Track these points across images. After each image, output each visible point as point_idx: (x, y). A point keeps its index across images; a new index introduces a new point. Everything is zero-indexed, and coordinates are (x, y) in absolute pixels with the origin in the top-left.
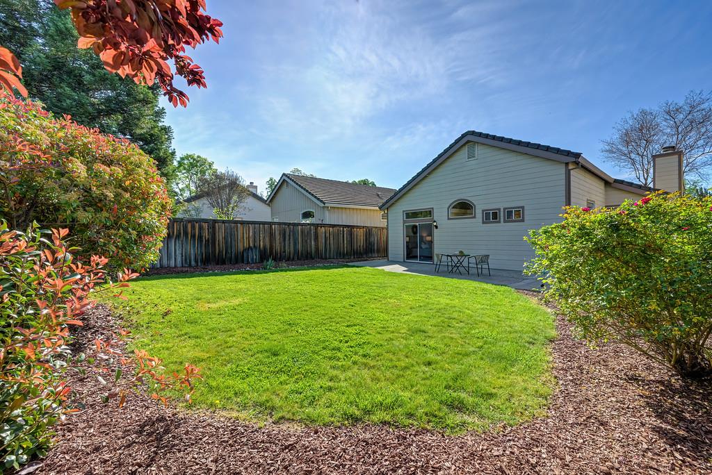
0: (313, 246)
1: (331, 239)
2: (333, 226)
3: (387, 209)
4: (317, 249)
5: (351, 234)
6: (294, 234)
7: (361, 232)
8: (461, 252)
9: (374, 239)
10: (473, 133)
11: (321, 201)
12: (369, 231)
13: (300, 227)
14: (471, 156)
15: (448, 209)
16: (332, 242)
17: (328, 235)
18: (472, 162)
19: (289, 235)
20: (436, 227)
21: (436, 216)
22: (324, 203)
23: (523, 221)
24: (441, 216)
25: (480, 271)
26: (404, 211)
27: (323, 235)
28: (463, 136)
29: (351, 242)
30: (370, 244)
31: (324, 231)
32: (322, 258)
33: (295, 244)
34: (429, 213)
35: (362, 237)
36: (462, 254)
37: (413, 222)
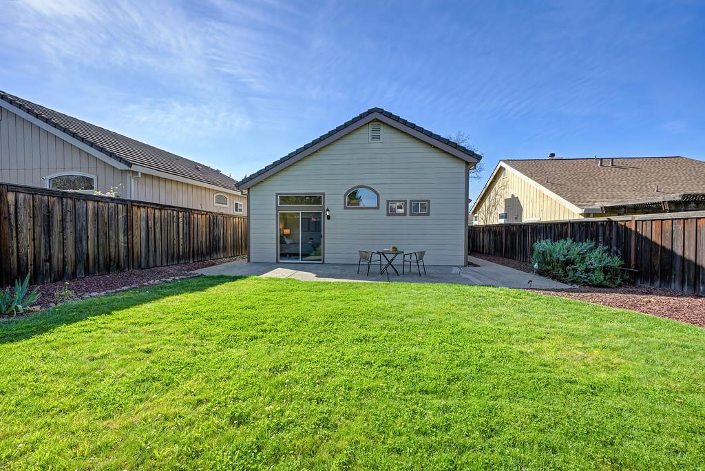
0: (122, 244)
1: (158, 230)
2: (162, 207)
3: (248, 189)
4: (130, 249)
5: (189, 222)
6: (76, 218)
7: (203, 220)
8: (395, 248)
9: (219, 231)
10: (381, 111)
11: (121, 160)
12: (213, 219)
13: (90, 204)
14: (376, 137)
15: (345, 196)
16: (158, 236)
17: (151, 223)
18: (376, 145)
19: (63, 220)
20: (329, 217)
21: (328, 202)
22: (130, 165)
23: (428, 214)
24: (334, 203)
25: (422, 270)
26: (277, 194)
27: (143, 224)
28: (370, 112)
29: (189, 236)
30: (214, 239)
31: (144, 215)
32: (140, 267)
33: (78, 241)
34: (317, 199)
35: (204, 230)
36: (396, 252)
37: (291, 209)
